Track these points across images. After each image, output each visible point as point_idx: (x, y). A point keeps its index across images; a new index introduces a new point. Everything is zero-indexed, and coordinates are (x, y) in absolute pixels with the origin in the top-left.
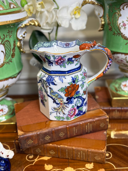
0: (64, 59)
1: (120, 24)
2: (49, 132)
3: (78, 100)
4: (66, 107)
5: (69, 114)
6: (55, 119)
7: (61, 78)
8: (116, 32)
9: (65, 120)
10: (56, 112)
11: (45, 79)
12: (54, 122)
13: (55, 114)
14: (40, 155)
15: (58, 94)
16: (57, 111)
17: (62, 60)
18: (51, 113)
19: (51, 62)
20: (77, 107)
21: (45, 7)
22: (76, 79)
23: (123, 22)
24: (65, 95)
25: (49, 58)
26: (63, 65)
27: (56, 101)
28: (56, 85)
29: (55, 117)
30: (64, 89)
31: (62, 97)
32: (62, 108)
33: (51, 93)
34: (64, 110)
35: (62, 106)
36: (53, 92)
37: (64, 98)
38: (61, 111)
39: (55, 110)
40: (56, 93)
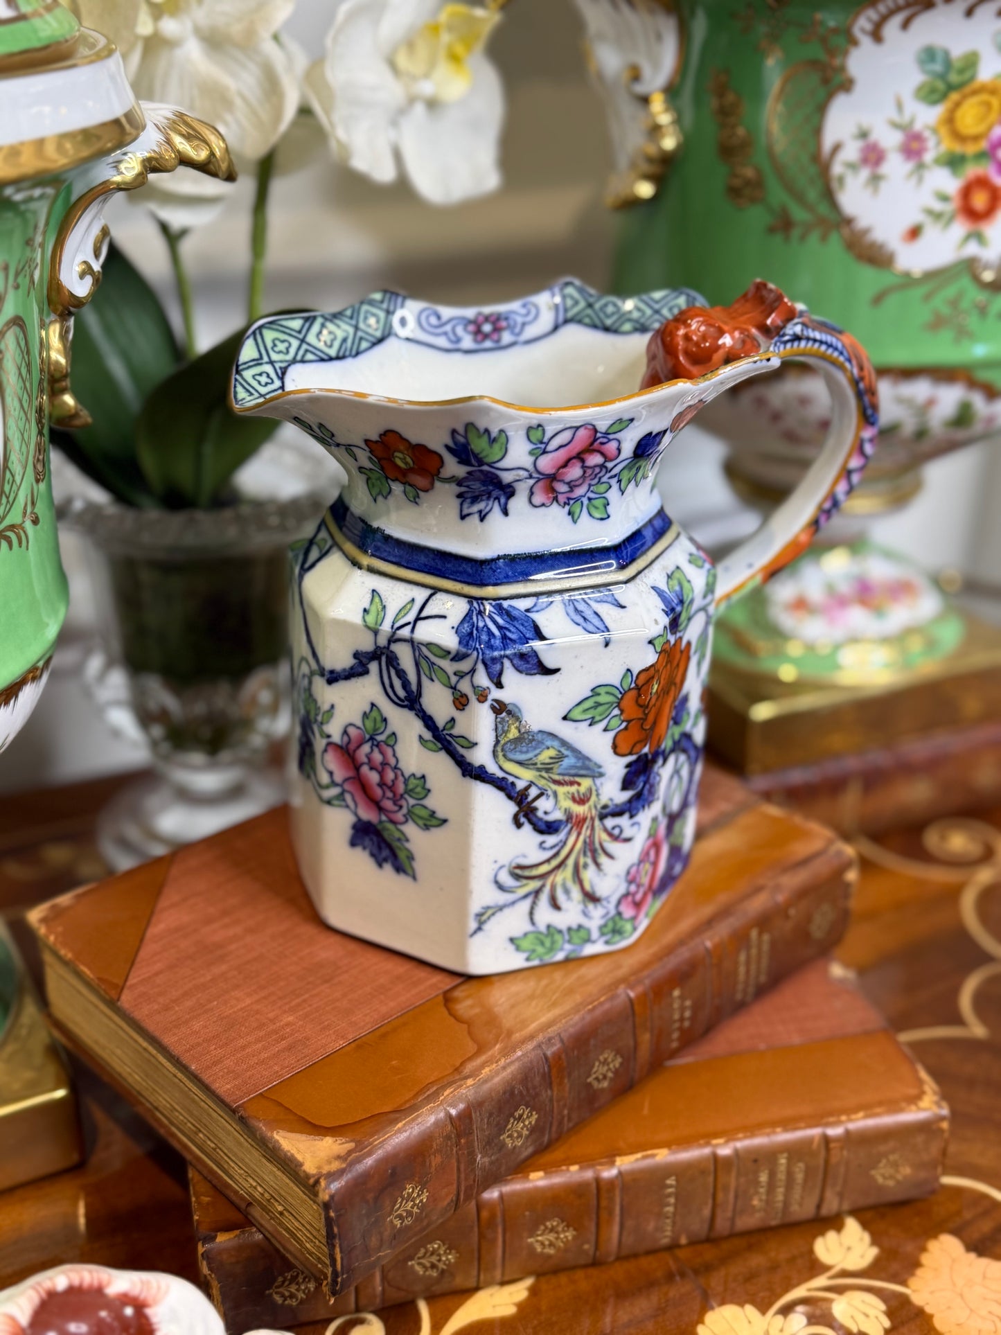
0: (613, 445)
1: (837, 148)
2: (526, 1076)
3: (676, 763)
4: (616, 838)
5: (628, 894)
6: (517, 961)
7: (582, 606)
8: (799, 214)
9: (589, 950)
10: (527, 903)
11: (438, 634)
12: (516, 988)
13: (514, 921)
15: (564, 743)
16: (537, 893)
18: (482, 919)
19: (496, 481)
20: (667, 826)
22: (681, 597)
23: (863, 135)
24: (615, 747)
25: (494, 454)
26: (590, 499)
27: (536, 804)
28: (556, 671)
29: (512, 940)
30: (617, 693)
31: (591, 765)
32: (585, 854)
33: (499, 749)
34: (597, 865)
35: (581, 838)
36: (517, 734)
37: (602, 770)
38: (570, 884)
39: (525, 882)
40: (549, 743)
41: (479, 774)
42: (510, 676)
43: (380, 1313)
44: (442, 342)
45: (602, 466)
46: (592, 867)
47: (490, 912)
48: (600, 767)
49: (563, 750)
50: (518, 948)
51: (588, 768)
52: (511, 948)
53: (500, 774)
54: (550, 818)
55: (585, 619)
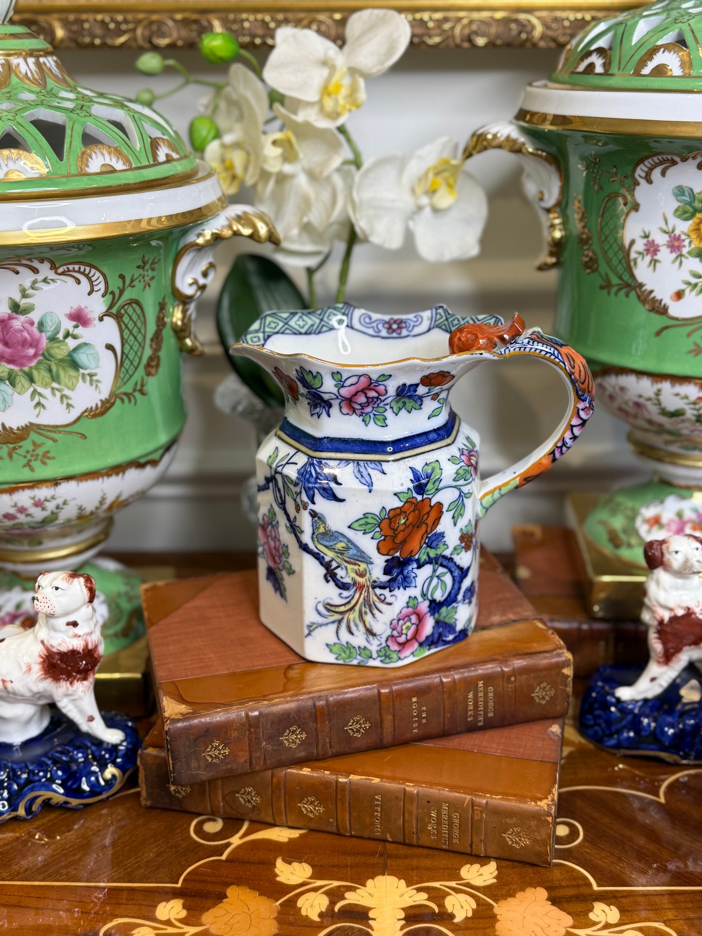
0: (381, 388)
1: (633, 242)
2: (299, 711)
3: (434, 571)
4: (383, 601)
5: (392, 636)
6: (330, 658)
7: (363, 469)
8: (615, 280)
9: (371, 663)
10: (334, 626)
11: (291, 472)
12: (325, 671)
13: (327, 634)
14: (252, 821)
15: (349, 541)
16: (340, 622)
17: (372, 394)
18: (312, 628)
19: (321, 398)
20: (430, 606)
21: (301, 156)
22: (428, 477)
23: (646, 236)
24: (378, 549)
25: (316, 384)
26: (374, 415)
27: (336, 571)
28: (343, 500)
29: (327, 645)
30: (378, 519)
31: (365, 556)
32: (365, 607)
33: (315, 536)
34: (373, 614)
35: (362, 596)
36: (324, 531)
37: (371, 560)
38: (357, 621)
39: (332, 614)
40: (341, 539)
41: (305, 548)
42: (318, 498)
43: (223, 819)
44: (371, 331)
45: (377, 398)
46: (369, 615)
47: (314, 626)
48: (370, 558)
49: (349, 544)
50: (331, 651)
51: (364, 558)
52: (327, 650)
53: (316, 551)
54: (345, 581)
55: (362, 476)
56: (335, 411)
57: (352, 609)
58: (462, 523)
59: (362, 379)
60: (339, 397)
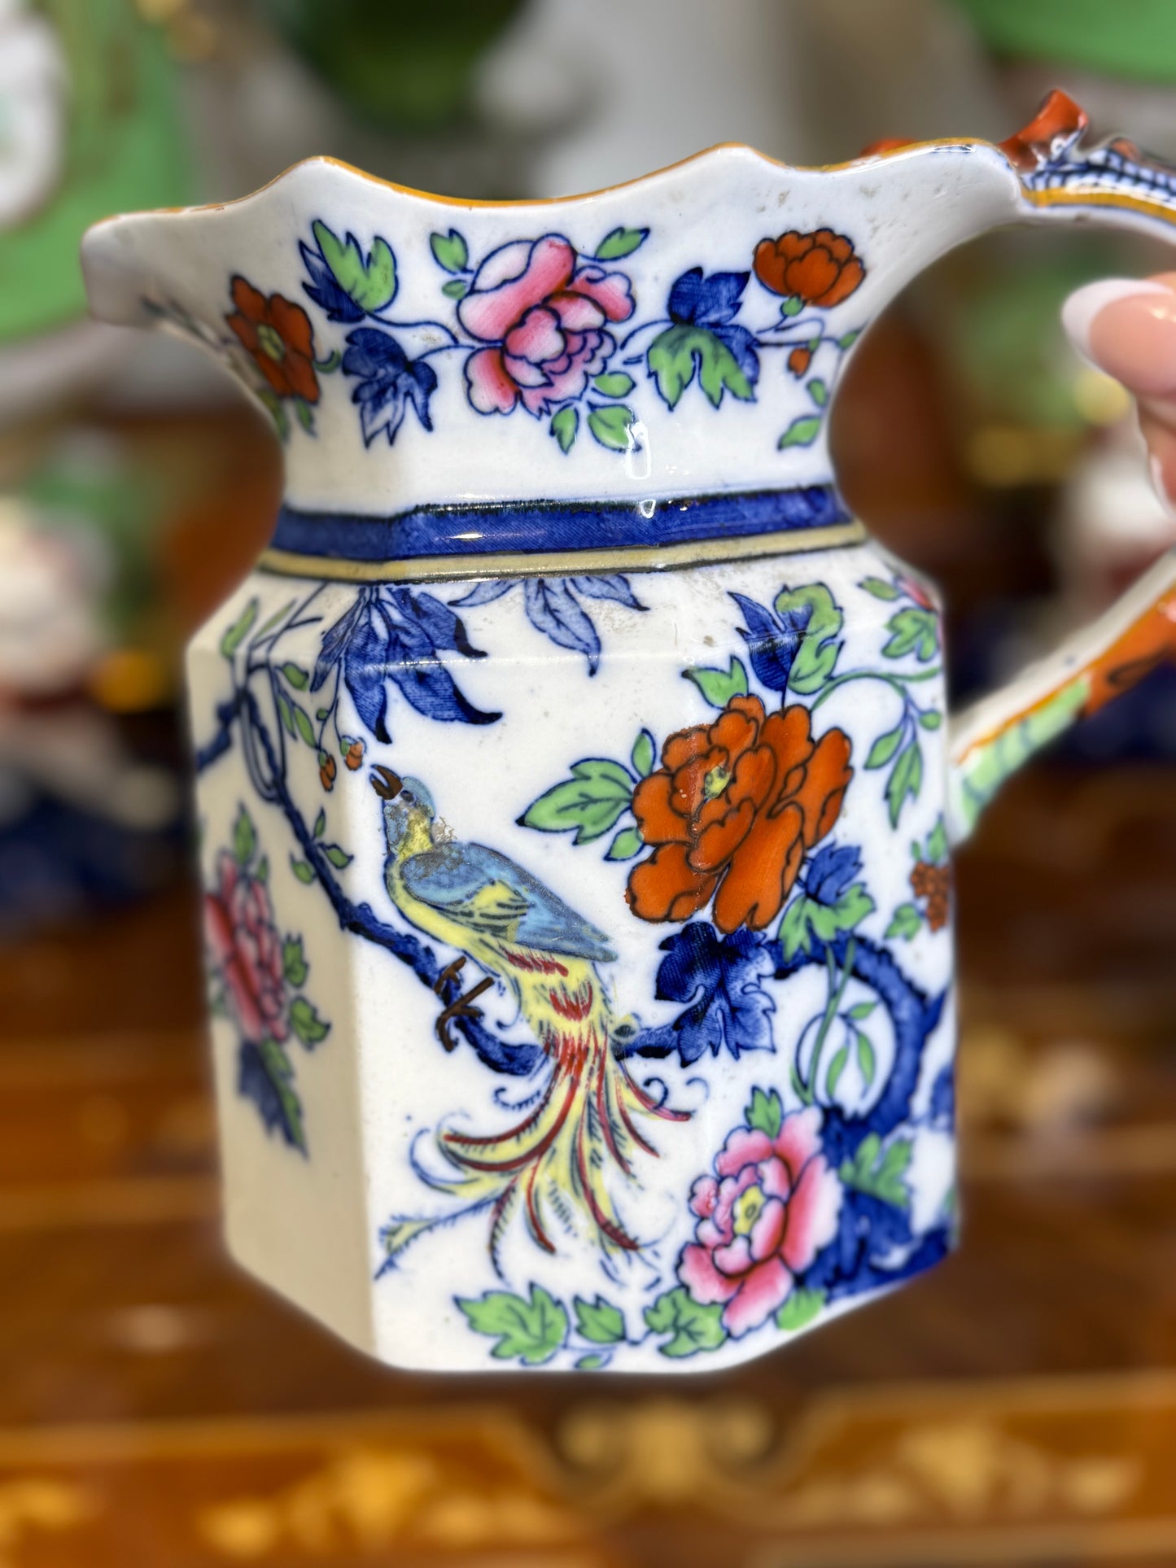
0: (616, 286)
3: (834, 994)
4: (657, 1107)
5: (699, 1245)
6: (473, 1354)
7: (558, 602)
9: (625, 1361)
10: (484, 1220)
11: (302, 648)
15: (523, 876)
16: (501, 1202)
17: (582, 316)
19: (394, 354)
20: (824, 1131)
22: (800, 627)
24: (632, 898)
25: (369, 289)
26: (592, 407)
27: (481, 1001)
28: (492, 718)
29: (458, 1301)
30: (625, 779)
31: (586, 932)
32: (591, 1133)
33: (395, 871)
34: (622, 1162)
35: (581, 1093)
36: (427, 847)
37: (607, 946)
38: (566, 1194)
39: (473, 1173)
40: (493, 872)
41: (359, 921)
42: (400, 716)
45: (601, 332)
46: (610, 1164)
47: (408, 1230)
48: (605, 939)
49: (522, 889)
50: (473, 1324)
51: (579, 939)
52: (459, 1321)
53: (402, 928)
54: (513, 1036)
55: (559, 623)
56: (448, 401)
57: (542, 1149)
58: (918, 819)
59: (543, 253)
60: (464, 340)
